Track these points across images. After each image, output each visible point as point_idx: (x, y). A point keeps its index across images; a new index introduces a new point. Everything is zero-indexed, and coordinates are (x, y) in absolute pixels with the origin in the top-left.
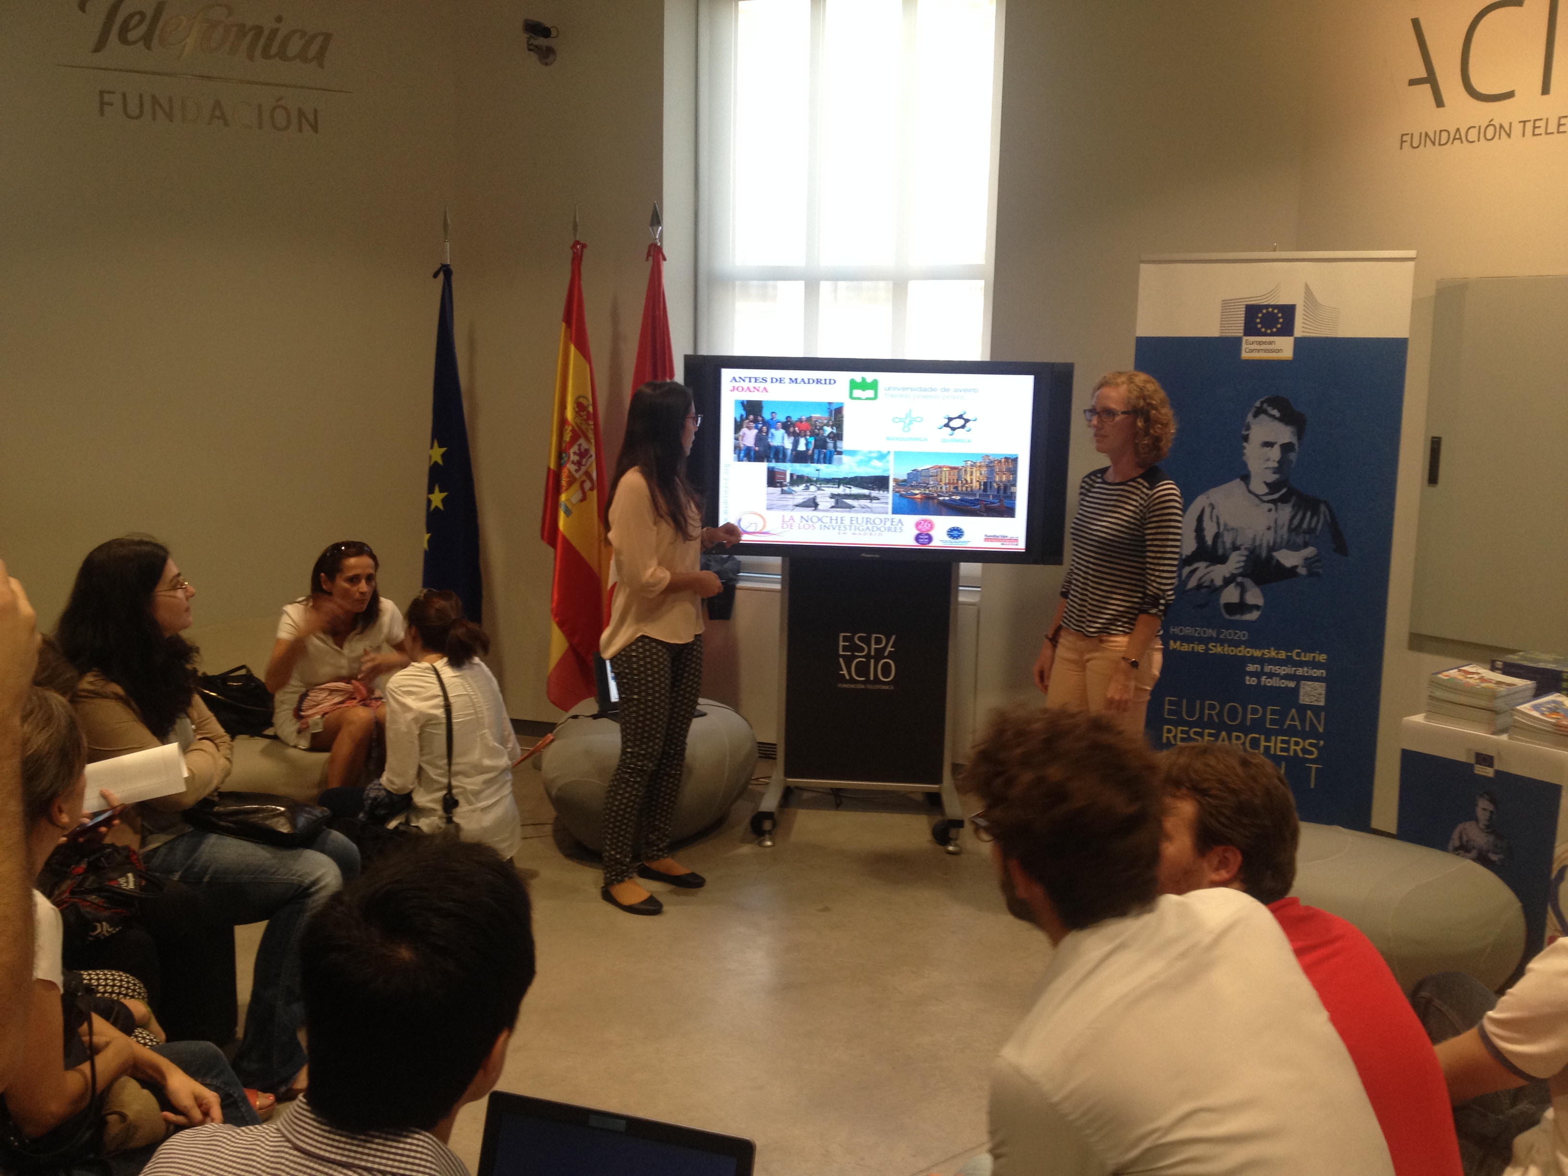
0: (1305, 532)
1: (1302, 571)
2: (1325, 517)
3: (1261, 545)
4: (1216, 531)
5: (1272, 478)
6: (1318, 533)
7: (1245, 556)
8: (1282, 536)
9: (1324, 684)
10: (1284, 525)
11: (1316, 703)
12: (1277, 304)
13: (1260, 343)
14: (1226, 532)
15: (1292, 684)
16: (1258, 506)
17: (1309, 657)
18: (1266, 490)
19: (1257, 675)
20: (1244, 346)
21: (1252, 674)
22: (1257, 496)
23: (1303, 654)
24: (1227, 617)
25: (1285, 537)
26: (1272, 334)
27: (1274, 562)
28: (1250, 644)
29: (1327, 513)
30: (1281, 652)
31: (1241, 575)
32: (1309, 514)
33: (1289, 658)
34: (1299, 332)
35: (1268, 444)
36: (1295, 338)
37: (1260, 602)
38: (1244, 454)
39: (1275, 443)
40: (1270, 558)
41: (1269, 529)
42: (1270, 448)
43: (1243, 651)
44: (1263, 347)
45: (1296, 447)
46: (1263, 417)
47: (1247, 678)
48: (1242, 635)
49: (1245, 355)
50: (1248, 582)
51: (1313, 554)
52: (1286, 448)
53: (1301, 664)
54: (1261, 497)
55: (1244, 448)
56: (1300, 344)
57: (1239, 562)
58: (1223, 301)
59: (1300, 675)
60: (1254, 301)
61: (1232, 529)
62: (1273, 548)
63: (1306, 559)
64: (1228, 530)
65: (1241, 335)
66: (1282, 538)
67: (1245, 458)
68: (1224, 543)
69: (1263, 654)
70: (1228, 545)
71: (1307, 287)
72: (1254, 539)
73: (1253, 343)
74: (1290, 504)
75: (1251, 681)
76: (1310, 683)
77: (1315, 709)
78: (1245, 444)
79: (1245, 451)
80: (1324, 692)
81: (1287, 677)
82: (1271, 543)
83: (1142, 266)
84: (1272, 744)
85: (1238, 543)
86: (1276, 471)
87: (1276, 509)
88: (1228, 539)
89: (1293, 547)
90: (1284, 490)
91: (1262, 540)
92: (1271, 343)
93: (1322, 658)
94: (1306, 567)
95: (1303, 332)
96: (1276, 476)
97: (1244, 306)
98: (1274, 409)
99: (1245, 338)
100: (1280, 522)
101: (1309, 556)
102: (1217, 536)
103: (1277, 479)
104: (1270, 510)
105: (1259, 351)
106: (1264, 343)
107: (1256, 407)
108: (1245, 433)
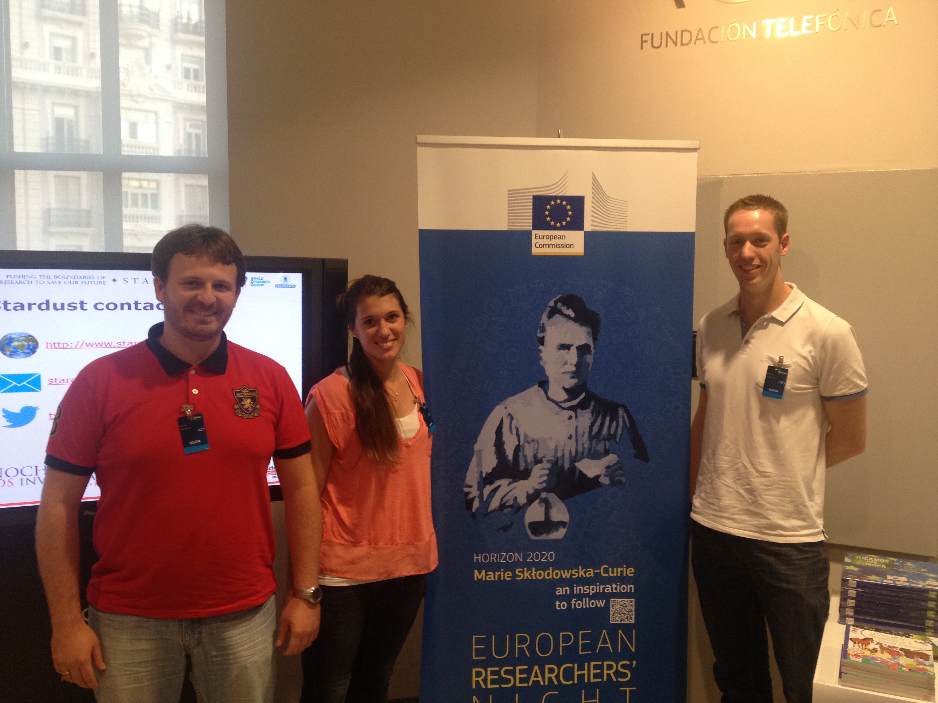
0: (604, 439)
1: (605, 480)
2: (624, 421)
3: (563, 456)
4: (517, 443)
5: (570, 383)
6: (618, 440)
7: (548, 469)
8: (583, 444)
9: (633, 600)
10: (584, 433)
11: (627, 621)
12: (565, 195)
13: (550, 238)
14: (526, 444)
15: (601, 604)
16: (557, 414)
17: (616, 572)
18: (565, 396)
19: (567, 598)
20: (534, 241)
21: (561, 598)
22: (557, 403)
23: (610, 569)
24: (533, 537)
25: (586, 446)
26: (562, 228)
27: (577, 473)
28: (558, 565)
29: (626, 418)
30: (588, 570)
31: (546, 490)
32: (608, 419)
33: (597, 575)
34: (588, 226)
35: (565, 347)
36: (585, 232)
37: (565, 517)
38: (541, 358)
39: (572, 345)
40: (573, 469)
41: (570, 437)
42: (566, 351)
43: (551, 574)
44: (553, 242)
45: (592, 349)
46: (557, 317)
47: (557, 603)
48: (550, 556)
49: (535, 251)
50: (552, 497)
51: (615, 462)
52: (583, 350)
53: (610, 581)
54: (560, 404)
55: (540, 351)
56: (590, 237)
57: (541, 476)
58: (509, 191)
59: (609, 592)
60: (541, 191)
61: (533, 441)
62: (574, 459)
63: (608, 467)
64: (528, 443)
65: (531, 228)
66: (584, 448)
67: (541, 363)
68: (525, 456)
69: (572, 575)
70: (530, 459)
71: (594, 179)
72: (556, 450)
73: (543, 237)
74: (589, 410)
75: (561, 606)
76: (620, 600)
77: (626, 627)
78: (541, 347)
79: (541, 355)
80: (633, 609)
81: (596, 596)
82: (573, 454)
83: (420, 149)
84: (586, 672)
85: (540, 456)
86: (575, 375)
87: (576, 417)
88: (529, 451)
89: (595, 455)
90: (583, 395)
91: (563, 450)
92: (561, 237)
93: (630, 572)
94: (607, 476)
95: (592, 225)
96: (575, 381)
97: (532, 197)
98: (568, 309)
99: (534, 232)
100: (580, 431)
101: (611, 464)
102: (518, 449)
103: (576, 384)
104: (570, 418)
105: (549, 246)
106: (555, 237)
107: (549, 307)
108: (540, 335)
